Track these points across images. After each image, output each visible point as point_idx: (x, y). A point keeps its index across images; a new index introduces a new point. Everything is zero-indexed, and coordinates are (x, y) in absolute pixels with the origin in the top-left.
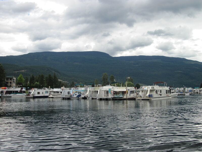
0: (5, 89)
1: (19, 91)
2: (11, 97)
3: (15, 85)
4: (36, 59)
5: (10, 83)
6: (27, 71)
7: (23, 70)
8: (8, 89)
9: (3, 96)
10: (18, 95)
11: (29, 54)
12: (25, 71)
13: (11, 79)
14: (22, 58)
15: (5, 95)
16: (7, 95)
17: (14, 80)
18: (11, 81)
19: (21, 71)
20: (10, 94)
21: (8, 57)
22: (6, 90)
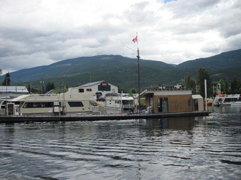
0: (223, 96)
1: (238, 99)
2: (230, 105)
3: (220, 91)
4: (231, 60)
5: (215, 89)
6: (221, 75)
7: (217, 73)
8: (227, 96)
9: (221, 104)
10: (237, 102)
11: (222, 54)
12: (219, 75)
13: (215, 85)
14: (214, 59)
15: (224, 103)
16: (226, 103)
17: (219, 86)
18: (215, 87)
19: (214, 75)
20: (229, 102)
21: (197, 60)
22: (225, 97)
